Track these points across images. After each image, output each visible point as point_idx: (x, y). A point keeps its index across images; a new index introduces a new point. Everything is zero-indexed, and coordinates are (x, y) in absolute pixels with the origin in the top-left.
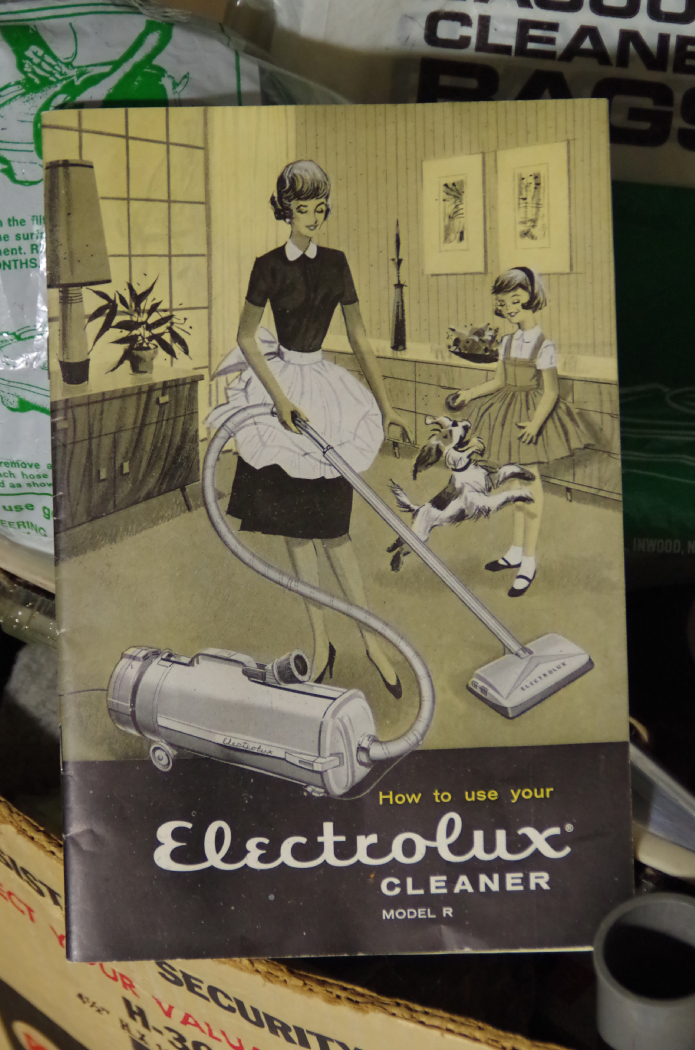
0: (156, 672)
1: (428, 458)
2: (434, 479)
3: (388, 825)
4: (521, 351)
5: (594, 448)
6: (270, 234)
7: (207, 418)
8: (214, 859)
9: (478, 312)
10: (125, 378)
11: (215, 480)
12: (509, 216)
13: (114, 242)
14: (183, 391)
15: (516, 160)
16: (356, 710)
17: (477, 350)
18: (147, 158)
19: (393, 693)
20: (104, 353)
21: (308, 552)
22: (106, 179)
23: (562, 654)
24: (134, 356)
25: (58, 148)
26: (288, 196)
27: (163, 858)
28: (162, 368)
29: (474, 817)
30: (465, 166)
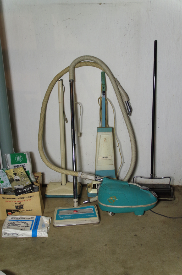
0: (15, 186)
1: (21, 178)
3: (25, 189)
4: (23, 174)
5: (26, 176)
6: (14, 173)
8: (20, 192)
10: (11, 178)
12: (21, 170)
13: (9, 174)
17: (21, 174)
18: (9, 171)
19: (23, 185)
23: (28, 182)
25: (6, 172)
26: (14, 171)
27: (18, 192)
29: (28, 187)
30: (19, 169)
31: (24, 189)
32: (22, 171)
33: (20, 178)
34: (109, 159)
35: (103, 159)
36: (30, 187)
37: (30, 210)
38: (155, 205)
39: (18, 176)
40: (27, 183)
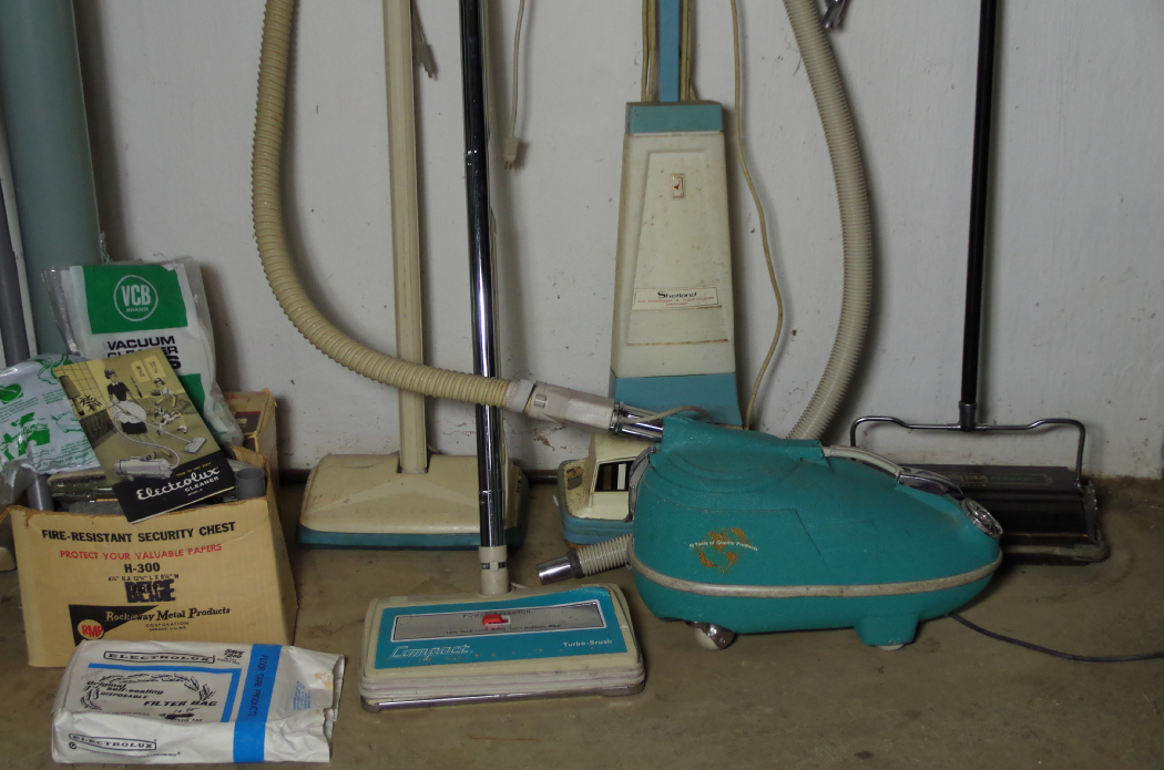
0: (123, 464)
1: (156, 415)
2: (159, 418)
3: (181, 479)
4: (165, 391)
5: (187, 405)
6: (108, 382)
7: (112, 416)
8: (150, 495)
9: (154, 388)
10: (92, 412)
11: (118, 427)
12: (151, 370)
13: (79, 388)
14: (104, 412)
15: (148, 360)
16: (164, 463)
17: (157, 394)
18: (78, 373)
19: (170, 457)
20: (86, 409)
21: (141, 436)
22: (72, 377)
23: (199, 441)
24: (92, 408)
25: (59, 374)
26: (108, 375)
27: (140, 497)
28: (99, 409)
29: (198, 472)
30: (139, 363)
31: (173, 479)
32: (161, 375)
33: (148, 415)
34: (703, 303)
35: (662, 305)
36: (213, 472)
37: (216, 608)
38: (987, 580)
39: (135, 401)
40: (193, 448)
